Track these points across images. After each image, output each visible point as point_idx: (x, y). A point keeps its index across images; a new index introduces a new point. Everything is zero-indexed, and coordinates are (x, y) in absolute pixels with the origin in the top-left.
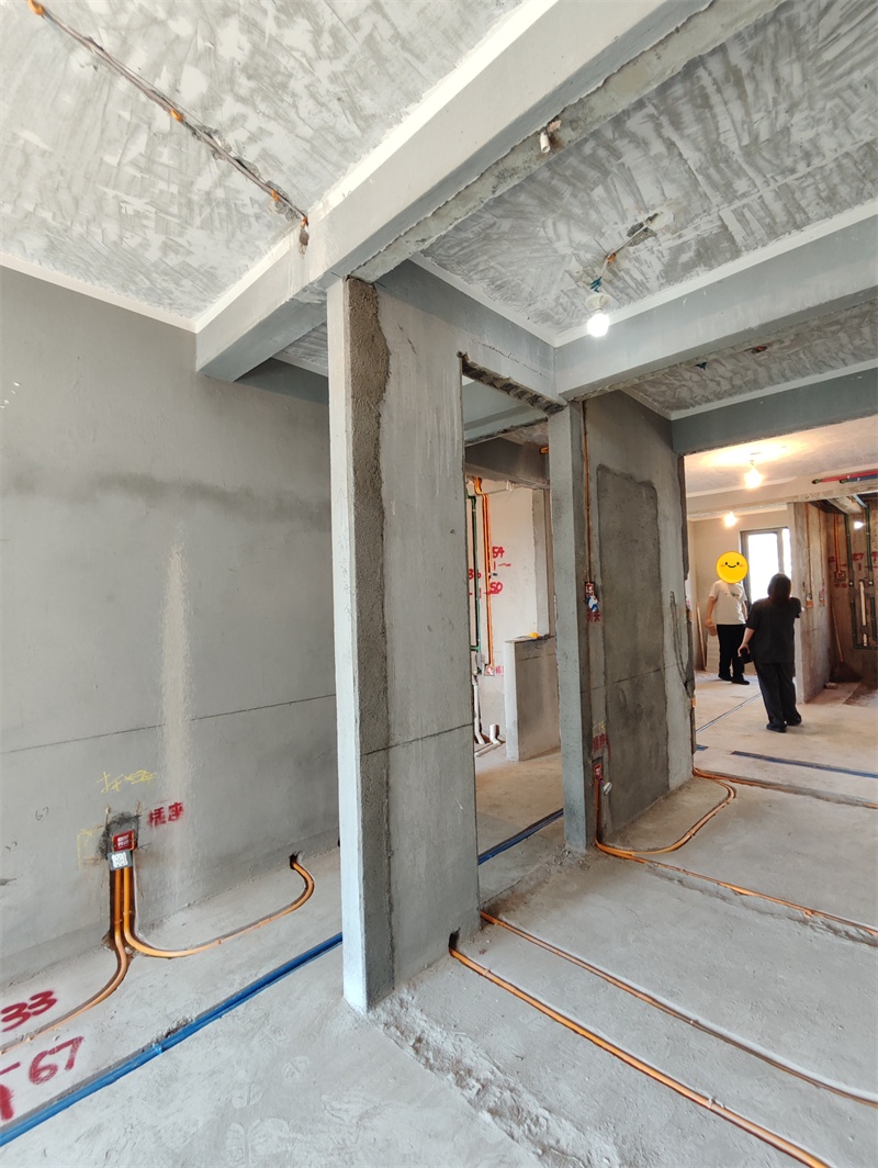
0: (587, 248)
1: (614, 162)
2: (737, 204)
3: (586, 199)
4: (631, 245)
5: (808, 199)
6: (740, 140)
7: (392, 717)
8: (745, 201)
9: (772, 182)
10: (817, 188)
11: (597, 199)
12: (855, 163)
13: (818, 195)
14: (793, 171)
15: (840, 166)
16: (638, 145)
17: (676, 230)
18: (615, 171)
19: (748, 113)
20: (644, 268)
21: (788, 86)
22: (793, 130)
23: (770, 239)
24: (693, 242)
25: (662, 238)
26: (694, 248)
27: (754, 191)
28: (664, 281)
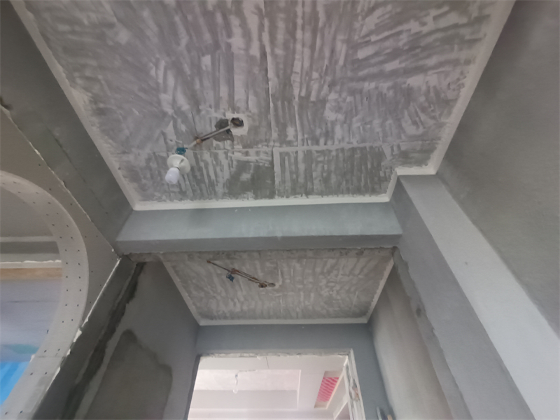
2: (285, 149)
4: (215, 138)
5: (317, 173)
8: (289, 149)
9: (305, 144)
14: (317, 143)
16: (244, 35)
17: (246, 145)
18: (224, 48)
19: (311, 66)
21: (336, 62)
24: (253, 165)
25: (236, 146)
27: (295, 144)
28: (227, 191)
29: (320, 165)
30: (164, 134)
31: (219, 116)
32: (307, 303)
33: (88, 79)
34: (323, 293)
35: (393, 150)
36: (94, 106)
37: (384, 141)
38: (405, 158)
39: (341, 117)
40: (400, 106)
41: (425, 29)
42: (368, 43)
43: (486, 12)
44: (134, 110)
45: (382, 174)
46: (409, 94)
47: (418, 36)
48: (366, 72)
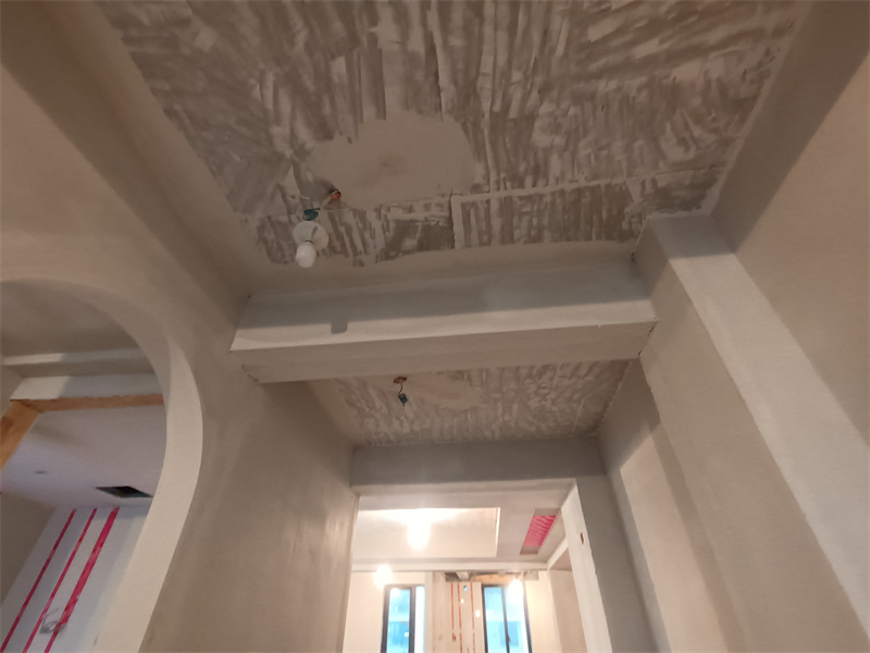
2: (469, 197)
8: (475, 197)
9: (502, 186)
10: (531, 221)
11: (336, 79)
12: (564, 209)
13: (529, 231)
14: (521, 185)
15: (553, 203)
18: (365, 43)
19: (509, 63)
20: (367, 235)
21: (552, 51)
22: (538, 124)
24: (419, 224)
26: (418, 235)
27: (486, 189)
29: (526, 219)
30: (280, 188)
34: (530, 403)
35: (643, 183)
37: (630, 175)
38: (665, 199)
39: (559, 140)
40: (659, 117)
42: (606, 13)
44: (233, 154)
45: (625, 226)
46: (674, 94)
48: (602, 62)
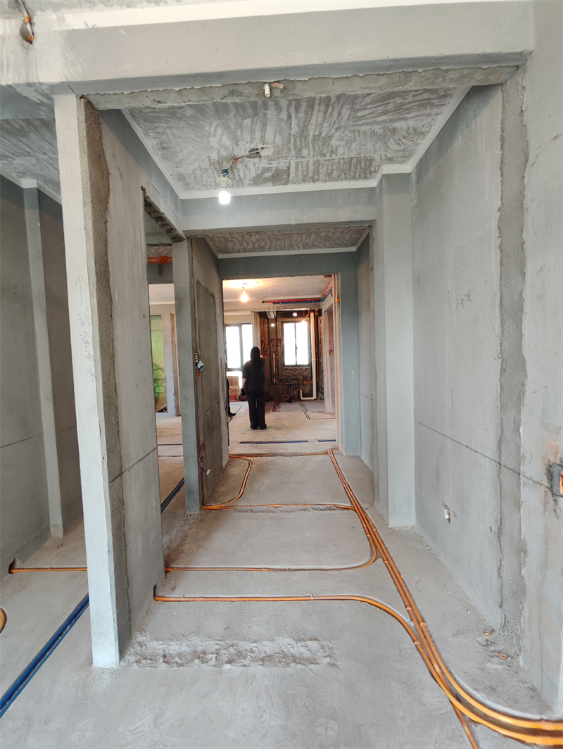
0: (226, 148)
1: (263, 111)
2: (299, 160)
3: (240, 122)
4: (247, 157)
5: (323, 171)
6: (315, 132)
7: (122, 451)
8: (302, 160)
9: (315, 156)
11: (245, 125)
12: (344, 163)
13: (327, 170)
14: (324, 156)
15: (339, 162)
16: (276, 109)
17: (270, 159)
18: (261, 115)
19: (323, 121)
20: (247, 172)
21: (341, 119)
22: (333, 138)
23: (302, 182)
24: (274, 169)
25: (263, 160)
26: (273, 172)
27: (308, 157)
28: (252, 182)
29: (326, 166)
30: (209, 157)
31: (253, 146)
32: (307, 240)
33: (158, 133)
34: (321, 234)
35: (381, 156)
36: (160, 146)
37: (374, 153)
38: (391, 160)
39: (343, 143)
40: (387, 137)
41: (406, 101)
42: (365, 109)
43: (450, 93)
44: (189, 146)
45: (372, 169)
46: (394, 131)
47: (402, 104)
48: (363, 122)
